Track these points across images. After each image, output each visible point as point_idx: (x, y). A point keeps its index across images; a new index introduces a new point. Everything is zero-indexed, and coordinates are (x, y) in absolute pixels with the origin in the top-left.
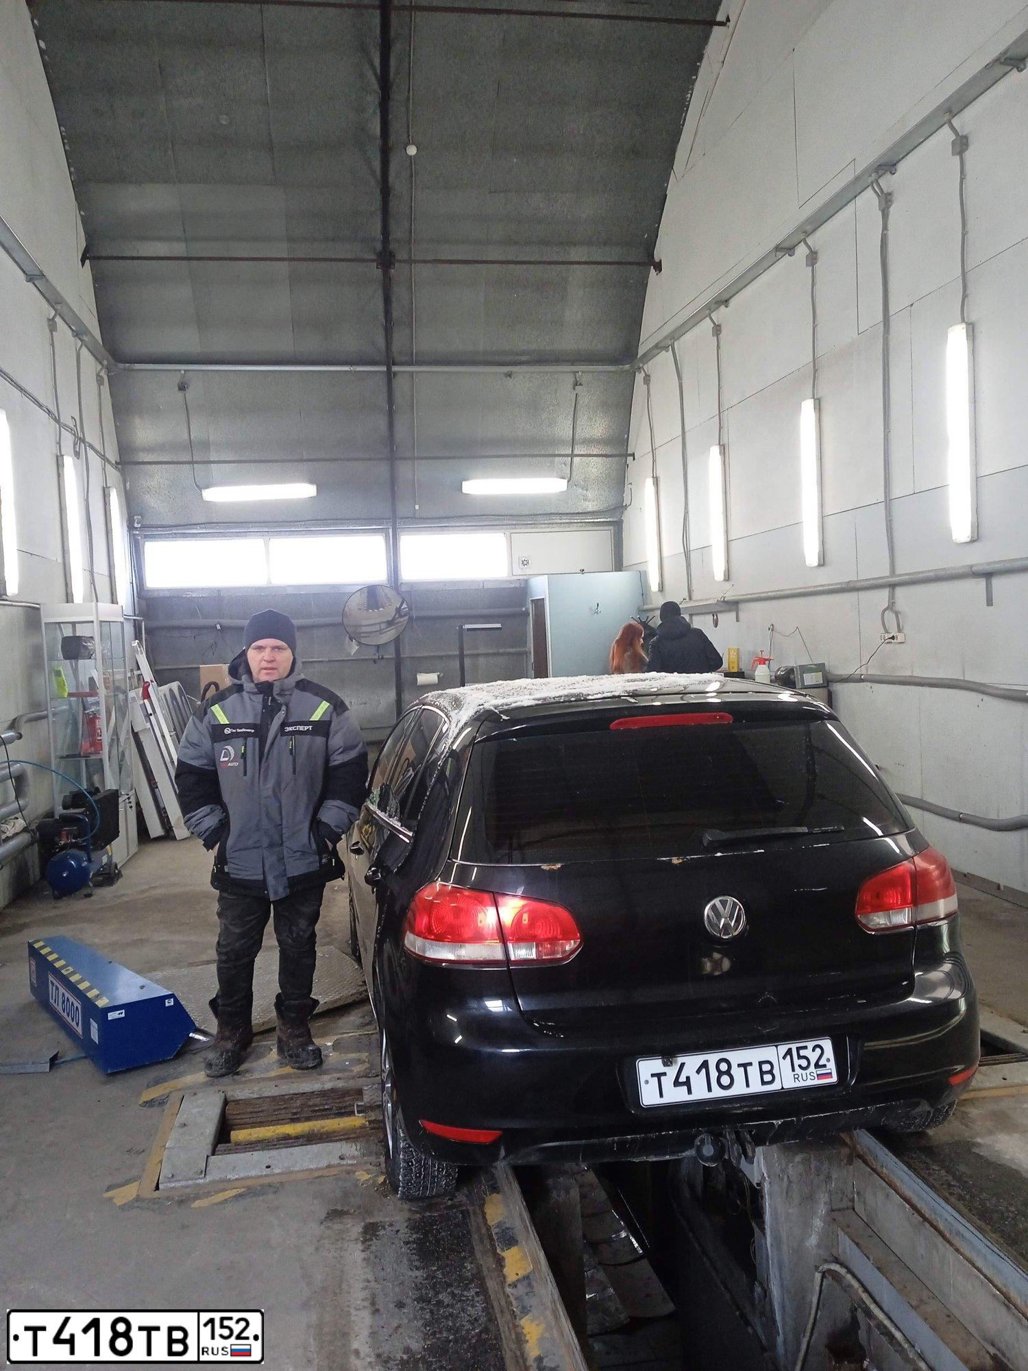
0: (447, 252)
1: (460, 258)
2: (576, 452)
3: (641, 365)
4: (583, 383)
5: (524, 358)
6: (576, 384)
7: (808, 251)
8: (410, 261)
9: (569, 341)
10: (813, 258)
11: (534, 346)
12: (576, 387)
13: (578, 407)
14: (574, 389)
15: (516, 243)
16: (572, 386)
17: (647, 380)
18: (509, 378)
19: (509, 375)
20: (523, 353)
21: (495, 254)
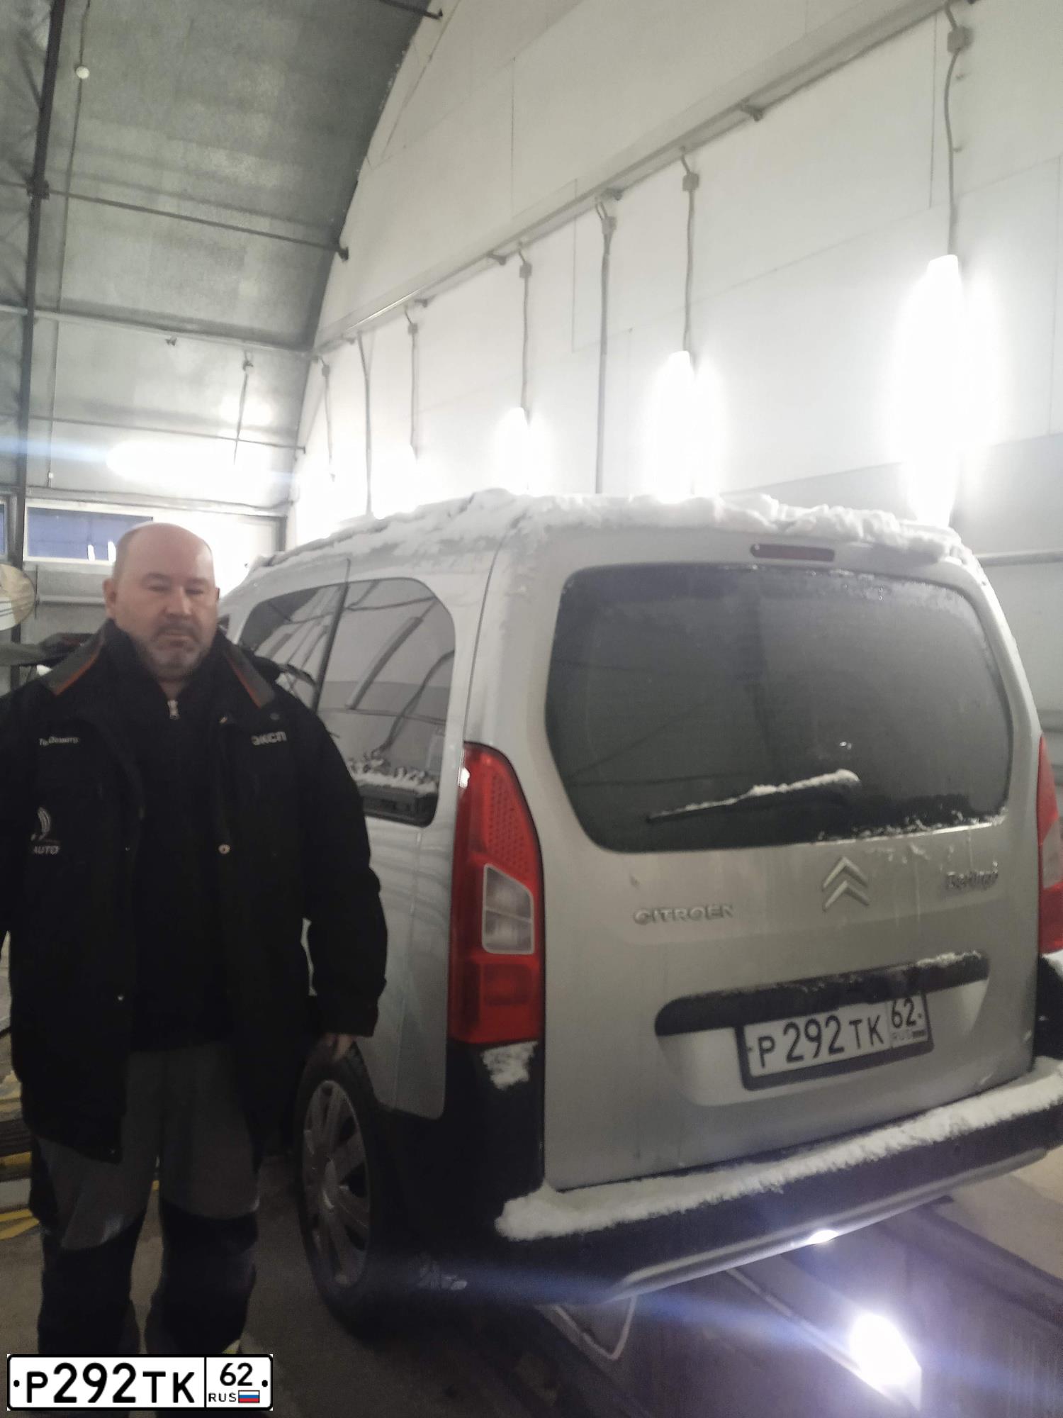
0: (112, 193)
1: (125, 202)
2: (241, 437)
3: (319, 355)
4: (254, 364)
5: (189, 327)
6: (247, 364)
7: (521, 263)
8: (68, 195)
9: (241, 318)
10: (526, 271)
11: (202, 316)
12: (249, 368)
13: (247, 389)
14: (244, 368)
15: (191, 198)
16: (242, 366)
17: (326, 371)
18: (171, 345)
19: (172, 342)
20: (191, 321)
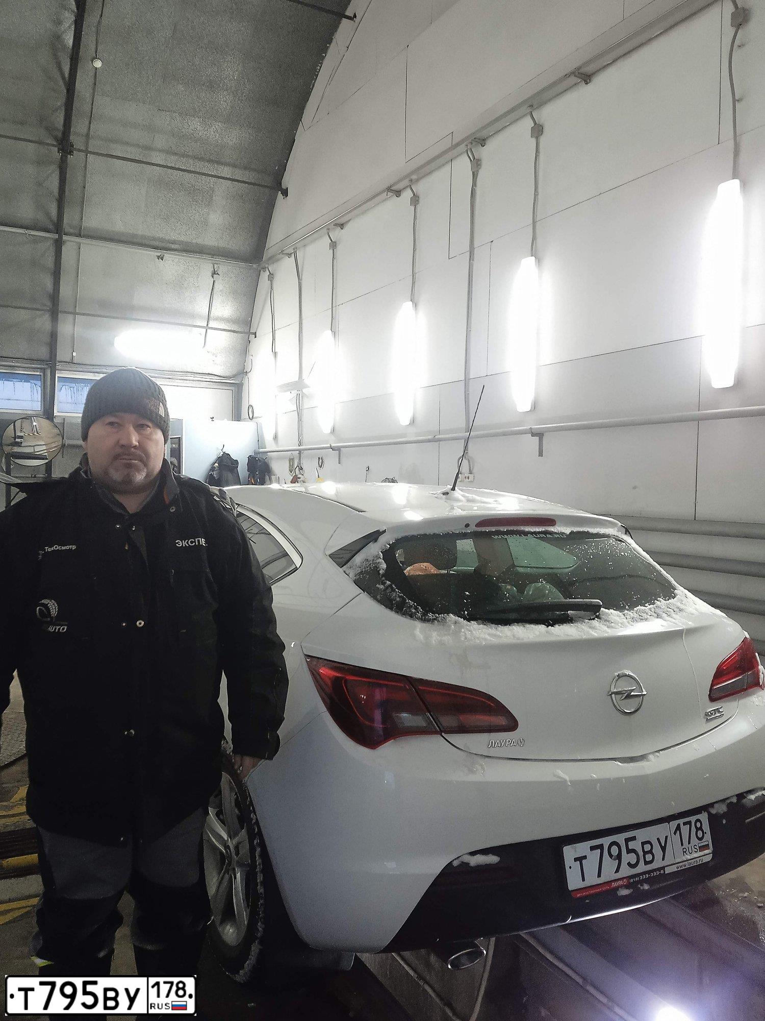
0: (118, 151)
1: (129, 157)
2: (210, 326)
3: (267, 265)
4: (220, 273)
5: (173, 246)
6: (214, 273)
7: (412, 195)
8: (87, 152)
9: (210, 239)
10: (415, 200)
11: (183, 238)
12: (216, 276)
13: (215, 290)
14: (213, 277)
15: (175, 153)
16: (211, 274)
17: (271, 277)
18: (160, 260)
19: (161, 258)
20: (174, 242)
21: (158, 158)
